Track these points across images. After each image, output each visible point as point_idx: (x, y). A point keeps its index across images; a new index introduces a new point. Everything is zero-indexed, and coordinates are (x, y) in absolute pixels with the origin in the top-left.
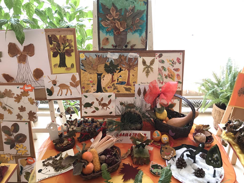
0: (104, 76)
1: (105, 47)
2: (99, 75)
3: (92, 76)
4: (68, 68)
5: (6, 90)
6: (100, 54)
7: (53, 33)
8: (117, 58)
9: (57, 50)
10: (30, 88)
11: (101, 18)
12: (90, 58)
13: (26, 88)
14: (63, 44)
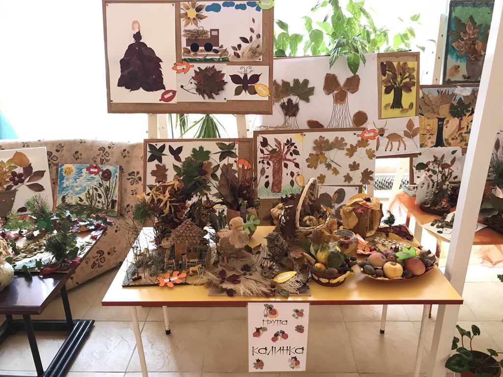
0: (448, 122)
1: (453, 79)
2: (441, 120)
3: (431, 122)
4: (404, 109)
5: (337, 138)
6: (444, 89)
7: (389, 59)
8: (469, 94)
9: (391, 84)
10: (372, 134)
11: (452, 38)
12: (430, 96)
13: (366, 135)
14: (401, 75)
